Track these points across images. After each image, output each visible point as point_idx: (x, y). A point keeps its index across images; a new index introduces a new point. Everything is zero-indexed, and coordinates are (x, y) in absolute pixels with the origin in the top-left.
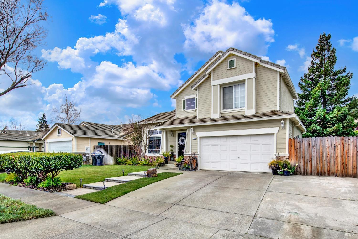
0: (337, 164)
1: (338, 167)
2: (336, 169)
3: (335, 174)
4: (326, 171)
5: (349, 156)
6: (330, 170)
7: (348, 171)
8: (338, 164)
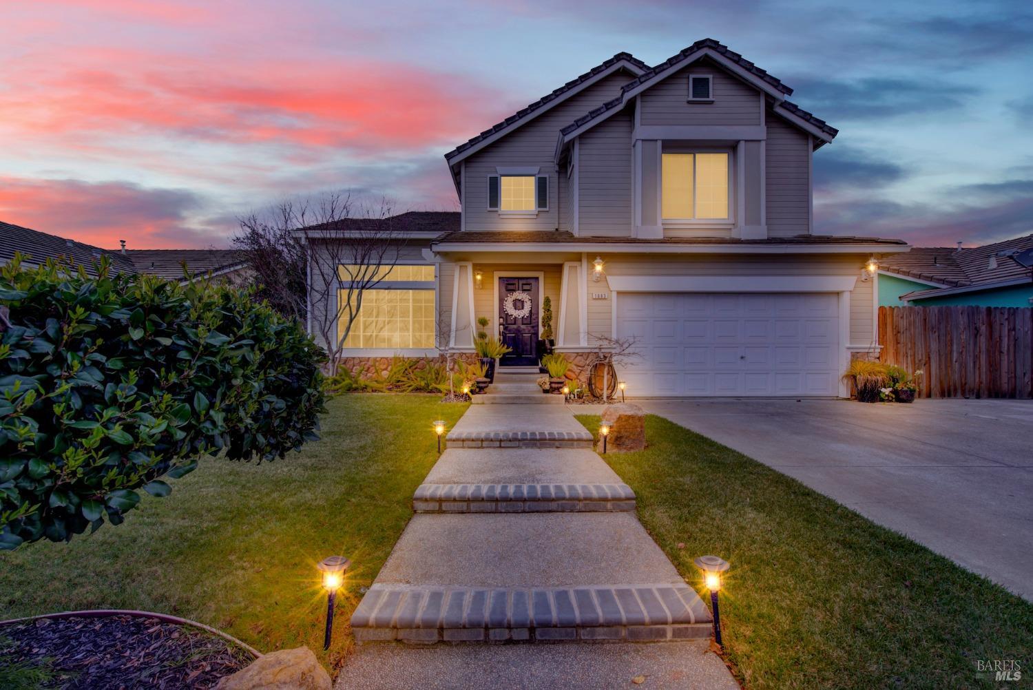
0: (979, 368)
1: (982, 376)
2: (977, 380)
3: (975, 391)
4: (958, 386)
5: (1002, 350)
6: (966, 384)
7: (1001, 384)
8: (981, 369)
